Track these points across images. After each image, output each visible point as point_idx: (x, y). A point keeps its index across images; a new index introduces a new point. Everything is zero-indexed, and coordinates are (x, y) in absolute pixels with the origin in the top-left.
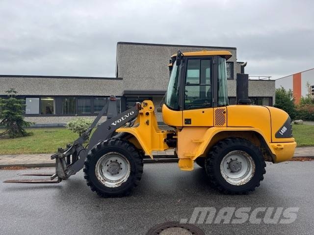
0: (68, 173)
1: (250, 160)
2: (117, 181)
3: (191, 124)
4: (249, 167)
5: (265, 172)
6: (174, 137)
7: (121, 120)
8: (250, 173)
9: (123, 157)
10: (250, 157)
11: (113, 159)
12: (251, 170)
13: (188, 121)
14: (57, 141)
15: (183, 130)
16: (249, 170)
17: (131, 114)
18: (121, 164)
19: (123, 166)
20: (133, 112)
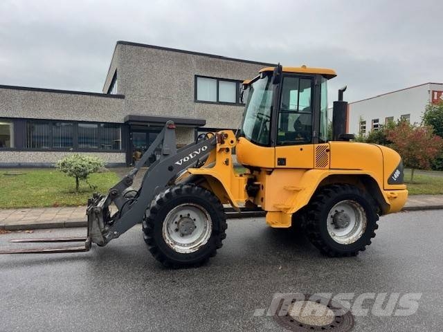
0: (107, 237)
1: (360, 212)
2: (190, 244)
3: (285, 165)
4: (358, 220)
5: (377, 227)
6: (256, 183)
7: (188, 158)
8: (360, 228)
9: (202, 210)
10: (362, 208)
11: (184, 213)
12: (361, 225)
13: (282, 161)
14: (38, 189)
15: (273, 174)
16: (358, 225)
17: (203, 150)
18: (195, 220)
19: (198, 223)
20: (206, 147)
